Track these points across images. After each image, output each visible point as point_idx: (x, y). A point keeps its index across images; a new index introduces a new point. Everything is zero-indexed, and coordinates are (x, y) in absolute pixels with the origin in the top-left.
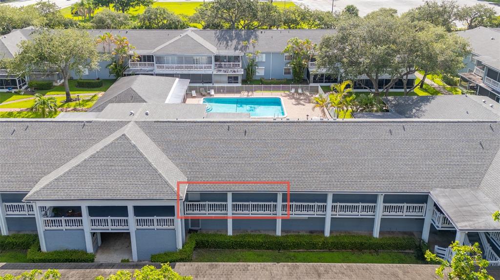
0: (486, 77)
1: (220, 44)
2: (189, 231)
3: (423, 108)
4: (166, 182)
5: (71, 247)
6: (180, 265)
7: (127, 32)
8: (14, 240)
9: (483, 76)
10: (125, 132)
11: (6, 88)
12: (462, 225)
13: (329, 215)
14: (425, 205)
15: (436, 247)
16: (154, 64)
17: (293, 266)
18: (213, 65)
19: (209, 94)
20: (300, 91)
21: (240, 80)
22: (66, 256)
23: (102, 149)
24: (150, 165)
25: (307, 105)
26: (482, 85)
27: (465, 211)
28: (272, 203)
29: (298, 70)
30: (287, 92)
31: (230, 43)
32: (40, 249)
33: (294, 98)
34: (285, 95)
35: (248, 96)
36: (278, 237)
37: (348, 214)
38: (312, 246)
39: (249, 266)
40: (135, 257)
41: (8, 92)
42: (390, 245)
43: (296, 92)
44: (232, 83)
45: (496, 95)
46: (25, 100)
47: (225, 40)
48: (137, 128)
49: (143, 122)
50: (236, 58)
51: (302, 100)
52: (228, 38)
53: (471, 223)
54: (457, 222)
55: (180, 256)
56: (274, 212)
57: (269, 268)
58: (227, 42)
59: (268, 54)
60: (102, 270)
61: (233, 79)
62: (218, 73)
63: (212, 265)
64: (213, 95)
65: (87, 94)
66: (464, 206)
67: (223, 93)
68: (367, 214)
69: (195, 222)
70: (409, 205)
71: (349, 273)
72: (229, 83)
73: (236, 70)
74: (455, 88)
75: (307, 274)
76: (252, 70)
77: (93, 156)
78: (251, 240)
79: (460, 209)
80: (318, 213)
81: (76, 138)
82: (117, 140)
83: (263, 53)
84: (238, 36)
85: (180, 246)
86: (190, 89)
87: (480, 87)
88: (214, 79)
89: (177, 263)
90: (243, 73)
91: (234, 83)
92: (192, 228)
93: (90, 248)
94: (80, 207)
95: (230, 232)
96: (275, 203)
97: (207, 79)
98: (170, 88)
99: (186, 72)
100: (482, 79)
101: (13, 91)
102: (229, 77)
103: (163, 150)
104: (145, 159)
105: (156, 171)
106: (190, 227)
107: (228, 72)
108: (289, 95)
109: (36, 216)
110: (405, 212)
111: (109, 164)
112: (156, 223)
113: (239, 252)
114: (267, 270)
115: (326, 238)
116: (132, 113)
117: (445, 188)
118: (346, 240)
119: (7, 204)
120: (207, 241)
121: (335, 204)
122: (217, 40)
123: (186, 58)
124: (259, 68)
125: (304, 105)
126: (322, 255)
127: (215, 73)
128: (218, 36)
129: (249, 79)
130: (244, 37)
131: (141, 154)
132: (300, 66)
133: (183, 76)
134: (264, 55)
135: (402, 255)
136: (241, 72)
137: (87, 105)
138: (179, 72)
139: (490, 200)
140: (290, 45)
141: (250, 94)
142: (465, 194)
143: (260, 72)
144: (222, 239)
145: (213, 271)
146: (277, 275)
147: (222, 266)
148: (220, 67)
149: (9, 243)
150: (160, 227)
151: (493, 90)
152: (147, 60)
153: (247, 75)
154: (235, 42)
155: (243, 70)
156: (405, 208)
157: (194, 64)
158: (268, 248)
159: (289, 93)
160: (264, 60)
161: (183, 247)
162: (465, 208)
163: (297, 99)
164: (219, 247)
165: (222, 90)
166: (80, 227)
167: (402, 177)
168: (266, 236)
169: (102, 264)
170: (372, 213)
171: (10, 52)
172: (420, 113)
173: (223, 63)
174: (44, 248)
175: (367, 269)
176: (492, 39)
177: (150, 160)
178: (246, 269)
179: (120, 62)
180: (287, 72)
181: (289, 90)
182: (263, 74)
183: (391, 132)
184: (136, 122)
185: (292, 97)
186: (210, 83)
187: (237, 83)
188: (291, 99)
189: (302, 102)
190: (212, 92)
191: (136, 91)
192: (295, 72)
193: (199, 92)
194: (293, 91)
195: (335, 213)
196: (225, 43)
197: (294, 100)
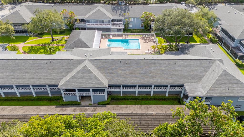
0: (221, 31)
1: (113, 12)
2: (108, 94)
3: (190, 50)
4: (102, 82)
5: (73, 100)
6: (108, 106)
7: (72, 7)
8: (54, 98)
9: (220, 30)
10: (86, 64)
11: (25, 34)
12: (190, 95)
13: (152, 90)
14: (183, 87)
15: (184, 99)
16: (86, 23)
17: (141, 106)
18: (111, 24)
19: (110, 37)
20: (147, 36)
21: (122, 30)
22: (72, 103)
23: (79, 71)
24: (96, 76)
25: (149, 42)
26: (219, 34)
27: (193, 91)
28: (135, 87)
29: (146, 26)
30: (141, 36)
31: (117, 12)
32: (63, 101)
33: (144, 39)
34: (140, 37)
35: (126, 38)
36: (136, 96)
37: (159, 90)
38: (147, 99)
39: (128, 106)
40: (93, 103)
41: (26, 36)
42: (171, 99)
43: (145, 36)
44: (119, 31)
45: (222, 40)
46: (35, 40)
47: (116, 10)
48: (89, 62)
49: (90, 60)
50: (121, 21)
51: (147, 40)
52: (117, 9)
53: (193, 94)
54: (189, 94)
55: (107, 103)
56: (136, 90)
57: (134, 107)
58: (116, 11)
59: (134, 18)
60: (86, 108)
61: (119, 30)
62: (113, 27)
63: (117, 106)
64: (111, 38)
65: (59, 37)
66: (193, 89)
67: (115, 36)
68: (164, 90)
69: (110, 92)
70: (178, 87)
71: (157, 108)
72: (118, 31)
73: (120, 25)
74: (209, 34)
75: (145, 108)
76: (127, 26)
77: (76, 73)
78: (128, 97)
79: (191, 90)
80: (149, 90)
81: (68, 66)
82: (83, 67)
83: (132, 18)
84: (121, 9)
85: (106, 100)
86: (102, 35)
87: (218, 35)
88: (111, 30)
89: (107, 105)
90: (123, 27)
91: (120, 31)
92: (109, 94)
93: (79, 101)
94: (75, 90)
95: (121, 95)
96: (136, 87)
97: (108, 30)
98: (94, 36)
99: (99, 27)
100: (219, 31)
101: (29, 35)
102: (117, 29)
103: (99, 70)
104: (94, 74)
105: (98, 78)
106: (108, 93)
107: (117, 27)
108: (142, 38)
109: (61, 91)
110: (176, 89)
111: (83, 76)
112: (99, 94)
113: (124, 101)
114: (133, 107)
115: (151, 97)
116: (85, 56)
117: (189, 83)
118: (157, 97)
119: (50, 88)
120: (115, 98)
121: (155, 87)
122: (112, 10)
123: (99, 21)
124: (130, 24)
125: (148, 43)
126: (150, 102)
127: (112, 27)
128: (112, 8)
129: (126, 30)
130: (123, 9)
131: (92, 72)
132: (148, 24)
133: (99, 29)
134: (132, 19)
135: (174, 101)
136: (122, 27)
137: (61, 42)
138: (97, 27)
139: (201, 87)
140: (144, 15)
141: (126, 37)
142: (194, 85)
143: (131, 26)
144: (119, 97)
145: (118, 108)
146: (136, 109)
147: (120, 106)
148: (114, 24)
149: (53, 99)
150: (100, 95)
151: (222, 37)
152: (82, 21)
153: (125, 28)
154: (120, 11)
155: (123, 25)
156: (176, 88)
157: (103, 23)
158: (133, 100)
159: (142, 36)
160: (132, 21)
161: (107, 100)
162: (193, 90)
163: (146, 40)
164: (118, 99)
165: (115, 35)
166: (75, 95)
167: (176, 79)
168: (133, 96)
169: (85, 106)
170: (166, 90)
171: (24, 18)
172: (189, 52)
173: (115, 22)
174: (64, 101)
175: (162, 107)
176: (229, 12)
177: (96, 75)
178: (127, 107)
179: (72, 23)
180: (142, 26)
181: (142, 35)
182: (132, 27)
183: (175, 63)
184: (88, 60)
185: (143, 38)
186: (110, 31)
187: (121, 31)
188: (143, 39)
189: (147, 41)
190: (111, 36)
191: (82, 39)
192: (145, 27)
193: (106, 36)
194: (144, 36)
195: (154, 90)
196: (115, 11)
197: (144, 40)
